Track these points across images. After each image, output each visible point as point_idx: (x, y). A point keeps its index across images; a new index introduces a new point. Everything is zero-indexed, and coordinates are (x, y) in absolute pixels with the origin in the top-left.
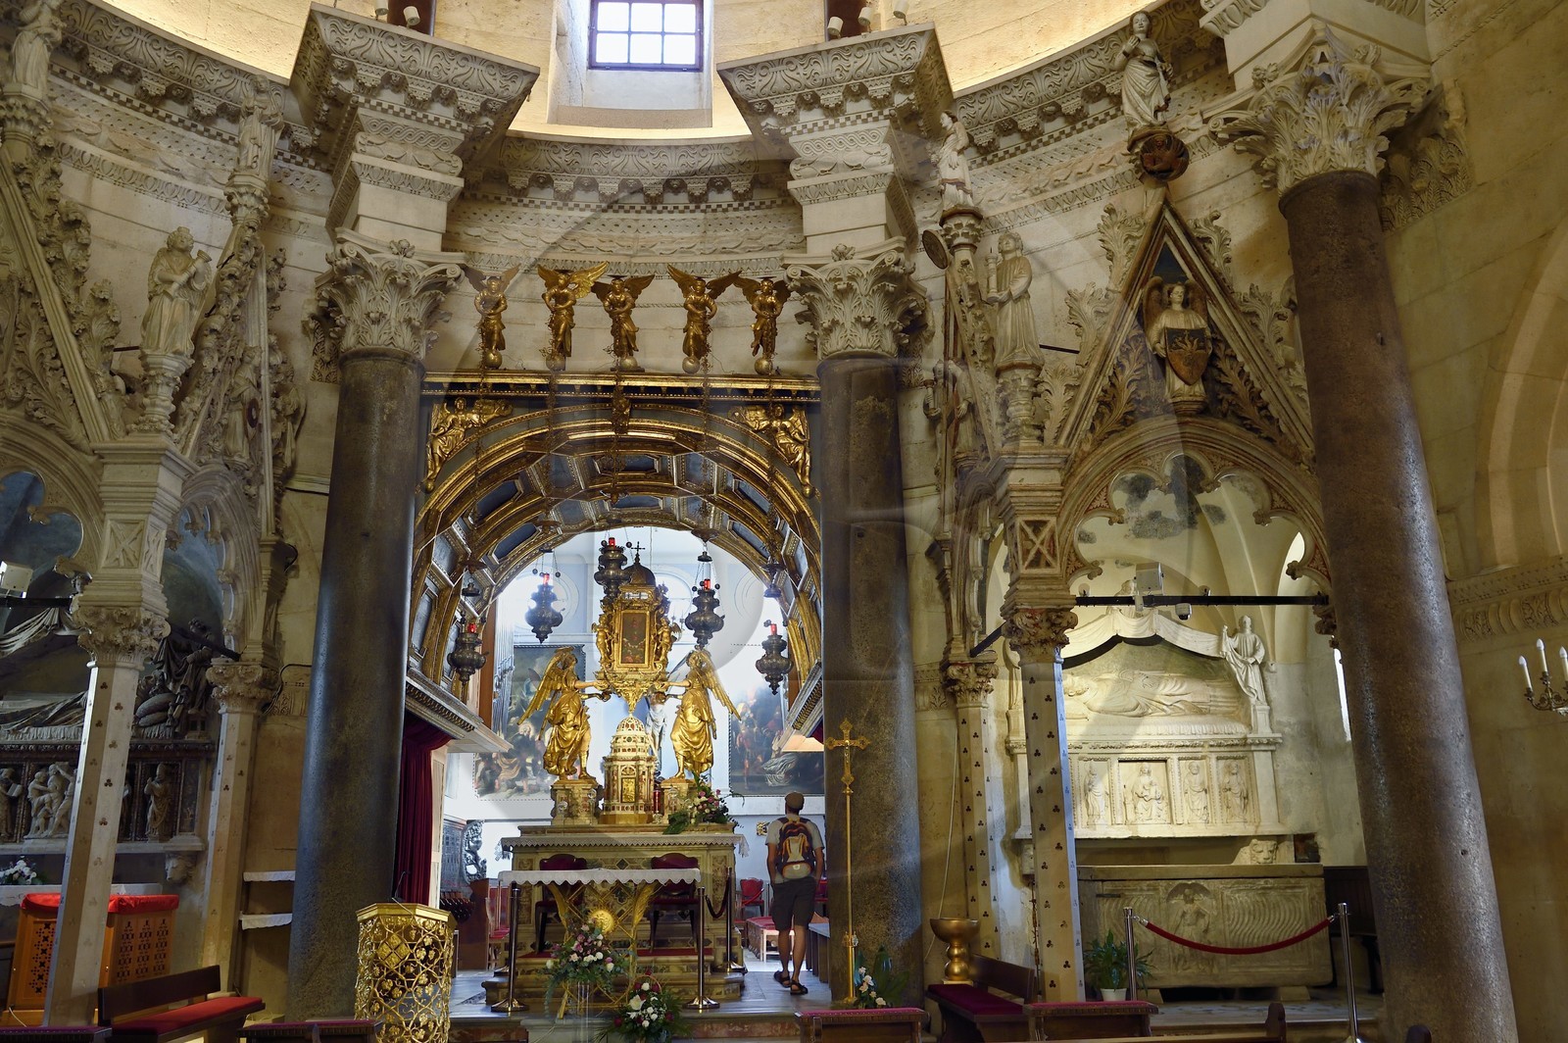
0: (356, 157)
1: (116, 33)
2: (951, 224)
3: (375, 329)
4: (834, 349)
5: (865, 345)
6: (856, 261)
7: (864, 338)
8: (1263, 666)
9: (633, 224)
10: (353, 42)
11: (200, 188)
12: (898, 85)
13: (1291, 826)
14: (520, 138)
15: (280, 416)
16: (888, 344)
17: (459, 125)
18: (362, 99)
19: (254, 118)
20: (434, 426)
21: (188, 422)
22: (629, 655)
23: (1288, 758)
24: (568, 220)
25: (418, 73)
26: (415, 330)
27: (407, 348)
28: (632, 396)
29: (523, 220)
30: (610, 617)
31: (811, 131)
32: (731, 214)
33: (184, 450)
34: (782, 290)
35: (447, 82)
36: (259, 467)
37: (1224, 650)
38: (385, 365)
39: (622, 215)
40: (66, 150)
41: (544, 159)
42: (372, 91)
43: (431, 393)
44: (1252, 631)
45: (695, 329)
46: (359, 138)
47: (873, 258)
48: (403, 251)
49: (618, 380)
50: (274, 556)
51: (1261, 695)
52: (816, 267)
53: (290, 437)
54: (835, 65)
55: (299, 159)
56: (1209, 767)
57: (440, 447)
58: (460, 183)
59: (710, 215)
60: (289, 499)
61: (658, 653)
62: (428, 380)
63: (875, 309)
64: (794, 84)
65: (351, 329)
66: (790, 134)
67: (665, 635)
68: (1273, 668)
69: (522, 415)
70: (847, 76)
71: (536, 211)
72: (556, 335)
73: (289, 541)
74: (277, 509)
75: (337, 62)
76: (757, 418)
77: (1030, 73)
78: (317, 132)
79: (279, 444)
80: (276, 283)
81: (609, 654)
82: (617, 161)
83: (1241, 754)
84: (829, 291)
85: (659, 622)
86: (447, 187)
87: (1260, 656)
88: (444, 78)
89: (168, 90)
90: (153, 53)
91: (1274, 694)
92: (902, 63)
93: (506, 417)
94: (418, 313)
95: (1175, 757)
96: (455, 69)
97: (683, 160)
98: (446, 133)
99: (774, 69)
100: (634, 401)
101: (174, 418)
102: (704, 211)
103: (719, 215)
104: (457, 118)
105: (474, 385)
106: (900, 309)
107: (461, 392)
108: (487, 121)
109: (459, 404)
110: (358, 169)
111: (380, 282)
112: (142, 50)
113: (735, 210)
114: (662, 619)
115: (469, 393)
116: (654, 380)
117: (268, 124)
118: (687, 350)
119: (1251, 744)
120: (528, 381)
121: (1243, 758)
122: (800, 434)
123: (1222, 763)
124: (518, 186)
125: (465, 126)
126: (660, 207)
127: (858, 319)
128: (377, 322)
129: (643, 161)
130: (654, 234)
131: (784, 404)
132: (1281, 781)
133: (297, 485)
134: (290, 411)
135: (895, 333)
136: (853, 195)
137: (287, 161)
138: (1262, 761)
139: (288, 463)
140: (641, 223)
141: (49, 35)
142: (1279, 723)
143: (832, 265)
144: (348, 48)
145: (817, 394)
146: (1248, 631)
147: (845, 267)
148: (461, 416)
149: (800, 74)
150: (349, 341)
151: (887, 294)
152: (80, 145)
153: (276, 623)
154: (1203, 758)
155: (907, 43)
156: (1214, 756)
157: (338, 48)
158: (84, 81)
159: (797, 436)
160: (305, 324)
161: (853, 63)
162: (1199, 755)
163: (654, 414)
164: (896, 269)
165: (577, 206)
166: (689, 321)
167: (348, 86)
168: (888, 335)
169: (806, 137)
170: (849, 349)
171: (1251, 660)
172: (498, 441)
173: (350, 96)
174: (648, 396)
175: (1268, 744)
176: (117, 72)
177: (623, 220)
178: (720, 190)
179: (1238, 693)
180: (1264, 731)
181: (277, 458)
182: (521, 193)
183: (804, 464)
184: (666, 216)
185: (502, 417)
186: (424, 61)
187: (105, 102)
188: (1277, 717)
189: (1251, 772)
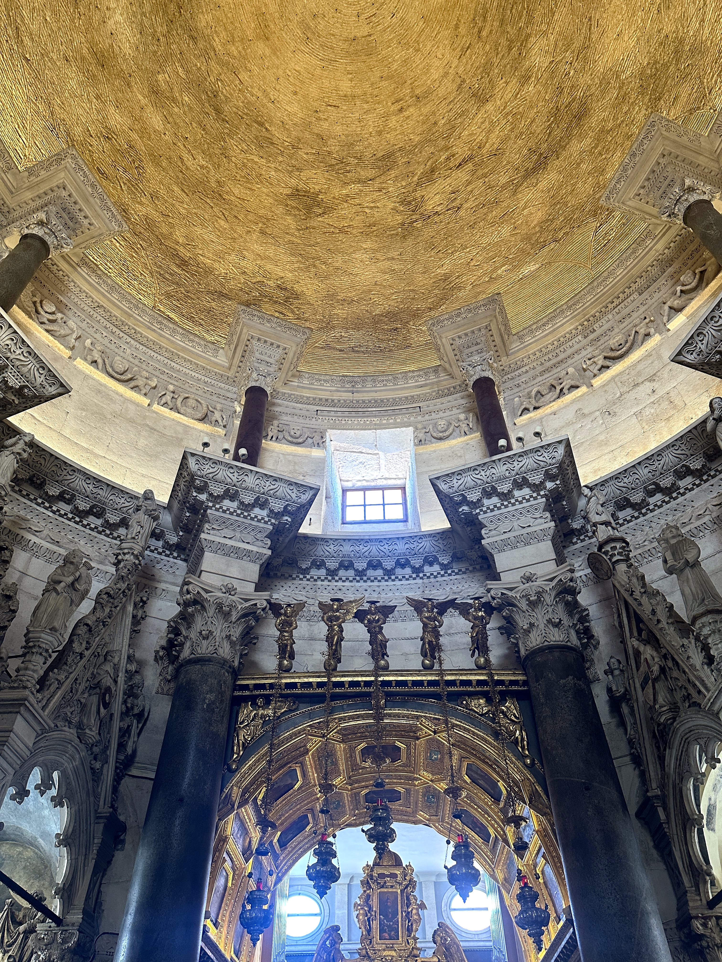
0: (203, 536)
1: (65, 472)
2: (608, 548)
3: (205, 643)
4: (534, 644)
5: (558, 639)
6: (538, 583)
7: (556, 635)
9: (376, 589)
10: (207, 469)
11: (101, 567)
12: (550, 477)
14: (306, 537)
15: (127, 713)
16: (574, 641)
17: (269, 520)
18: (210, 504)
19: (141, 513)
20: (240, 719)
21: (52, 689)
22: (385, 932)
24: (335, 588)
25: (246, 489)
26: (233, 644)
27: (225, 656)
28: (386, 689)
29: (306, 590)
30: (368, 896)
31: (492, 510)
32: (439, 579)
33: (44, 708)
34: (488, 608)
35: (263, 494)
36: (106, 748)
38: (209, 668)
39: (369, 583)
40: (18, 538)
41: (321, 551)
42: (217, 499)
43: (240, 693)
45: (429, 637)
46: (207, 526)
47: (551, 580)
48: (230, 590)
49: (377, 676)
50: (106, 828)
52: (511, 589)
53: (134, 731)
54: (505, 467)
55: (168, 552)
57: (243, 735)
58: (269, 552)
59: (426, 581)
60: (126, 782)
61: (409, 930)
62: (239, 683)
63: (560, 613)
64: (479, 482)
65: (188, 644)
66: (478, 514)
67: (414, 911)
69: (305, 709)
70: (514, 473)
71: (314, 583)
72: (330, 645)
73: (122, 818)
74: (115, 790)
75: (198, 482)
76: (480, 705)
77: (634, 466)
78: (181, 533)
79: (125, 732)
80: (140, 613)
81: (369, 931)
82: (366, 549)
84: (523, 604)
85: (408, 899)
86: (261, 554)
88: (262, 491)
89: (92, 508)
90: (86, 486)
92: (549, 461)
93: (294, 711)
94: (236, 632)
96: (268, 486)
97: (407, 546)
98: (261, 525)
99: (466, 475)
100: (388, 695)
101: (42, 682)
102: (422, 578)
103: (432, 580)
104: (268, 516)
105: (272, 686)
106: (577, 616)
107: (262, 692)
108: (287, 518)
109: (260, 702)
110: (204, 543)
111: (211, 611)
112: (79, 483)
113: (443, 576)
114: (411, 898)
115: (267, 692)
116: (402, 675)
117: (149, 515)
118: (424, 654)
120: (311, 680)
122: (515, 717)
124: (304, 567)
125: (273, 521)
126: (393, 577)
127: (549, 621)
128: (206, 638)
129: (382, 548)
130: (390, 594)
131: (501, 693)
133: (134, 772)
134: (136, 711)
135: (577, 632)
136: (529, 544)
137: (160, 554)
139: (129, 751)
140: (381, 588)
141: (19, 454)
143: (522, 587)
144: (204, 473)
145: (525, 683)
147: (532, 587)
148: (261, 712)
149: (483, 475)
150: (186, 653)
151: (567, 604)
152: (29, 536)
153: (99, 892)
155: (551, 449)
157: (199, 473)
158: (40, 501)
159: (513, 718)
160: (157, 652)
161: (517, 466)
163: (403, 705)
164: (571, 584)
165: (340, 579)
166: (424, 632)
167: (203, 497)
168: (573, 633)
169: (489, 514)
170: (546, 643)
172: (287, 729)
173: (203, 502)
174: (398, 689)
176: (61, 497)
177: (370, 586)
178: (431, 564)
181: (121, 746)
182: (305, 571)
183: (523, 739)
184: (397, 583)
185: (290, 711)
186: (250, 481)
187: (51, 514)
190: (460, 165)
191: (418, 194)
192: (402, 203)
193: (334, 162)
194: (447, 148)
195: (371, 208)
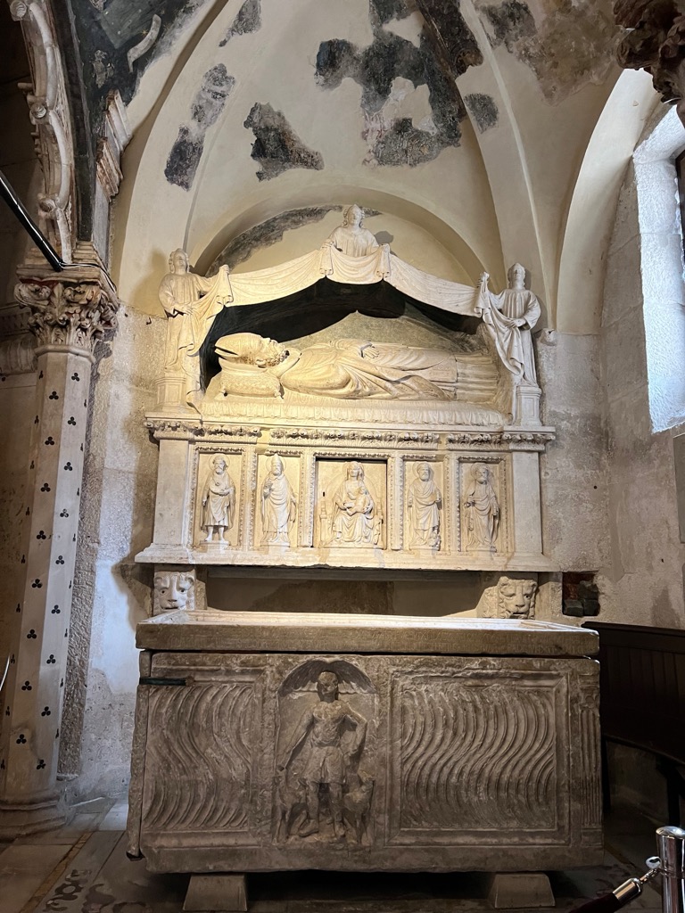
8: (536, 335)
13: (560, 560)
23: (562, 464)
37: (481, 305)
44: (527, 286)
51: (531, 374)
56: (446, 471)
68: (551, 338)
83: (494, 455)
87: (532, 318)
91: (549, 374)
95: (397, 455)
119: (509, 441)
121: (497, 461)
123: (466, 467)
132: (549, 495)
138: (523, 466)
142: (554, 414)
146: (520, 285)
154: (438, 459)
156: (454, 456)
162: (433, 454)
171: (520, 323)
175: (533, 441)
179: (499, 371)
180: (529, 422)
188: (550, 406)
189: (506, 480)
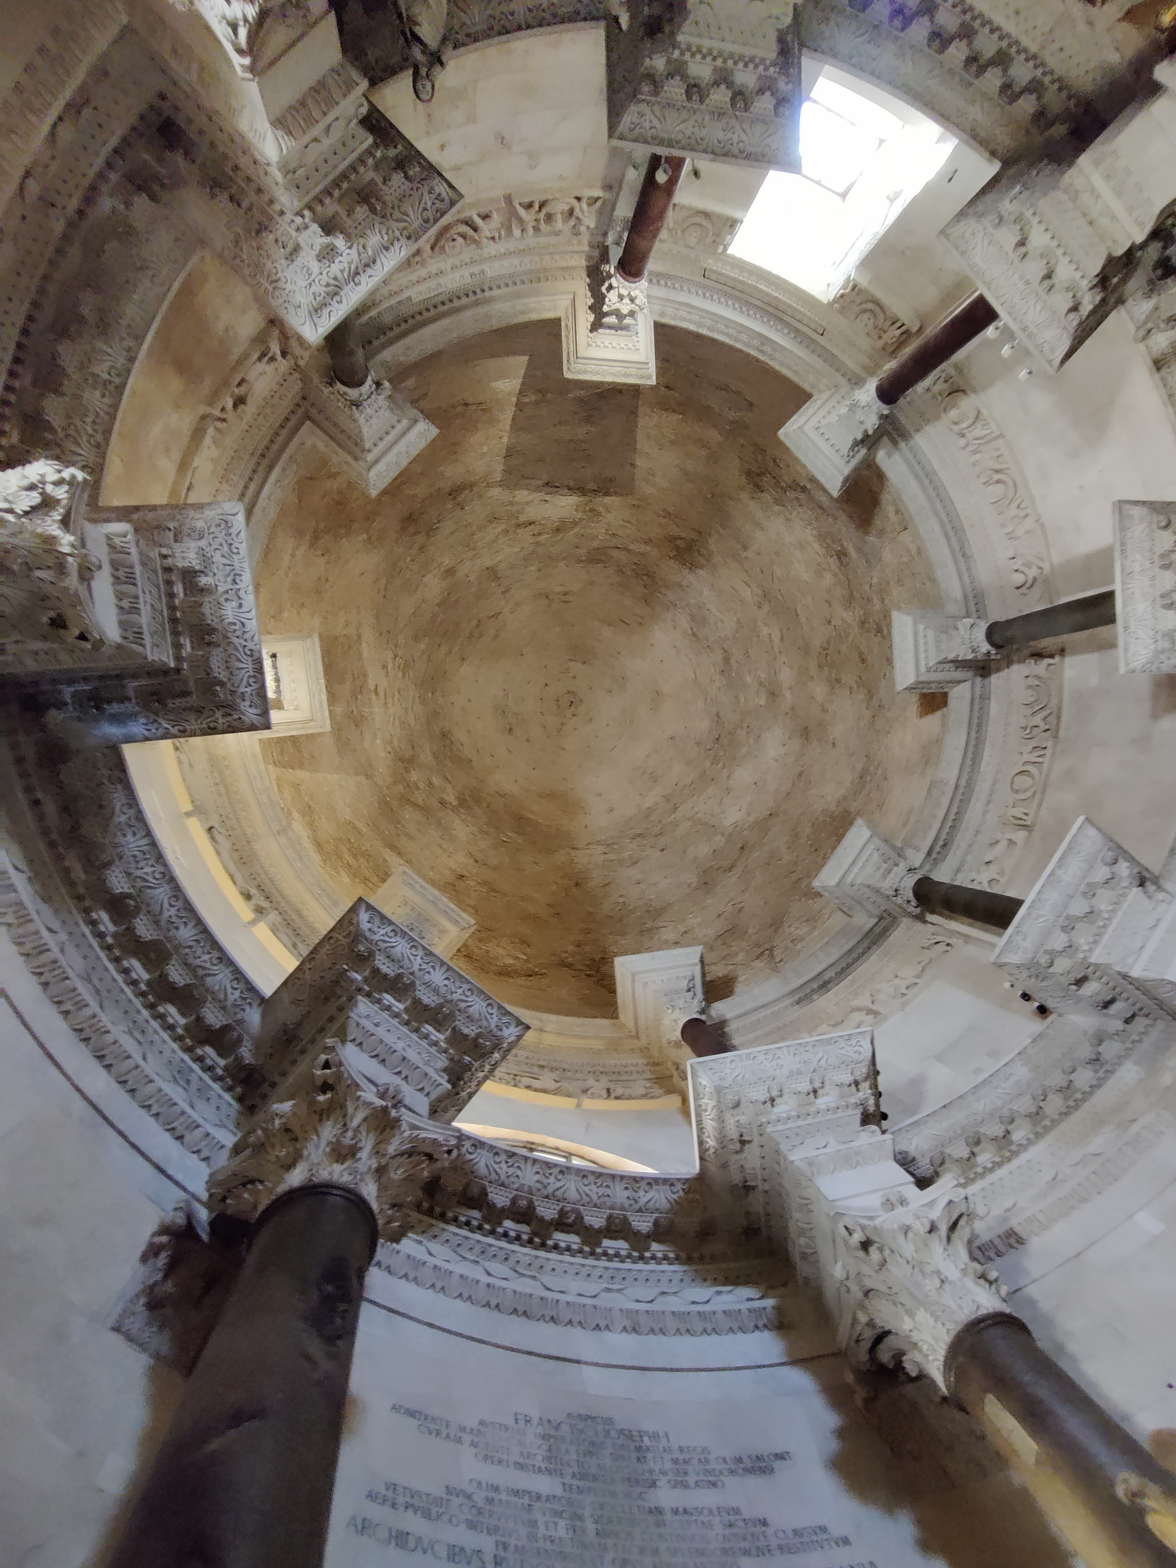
14: (992, 155)
17: (1035, 215)
18: (1085, 282)
31: (753, 59)
41: (990, 119)
46: (1120, 253)
64: (746, 126)
66: (772, 63)
70: (698, 116)
71: (1041, 52)
92: (647, 110)
98: (1049, 213)
104: (1031, 223)
124: (1032, 97)
125: (1031, 212)
144: (1058, 332)
149: (737, 135)
155: (636, 132)
157: (1065, 333)
161: (689, 127)
165: (1001, 38)
167: (1085, 298)
169: (760, 54)
173: (1091, 288)
182: (1037, 85)
190: (530, 524)
191: (579, 515)
192: (599, 514)
193: (645, 578)
194: (538, 544)
195: (629, 522)
